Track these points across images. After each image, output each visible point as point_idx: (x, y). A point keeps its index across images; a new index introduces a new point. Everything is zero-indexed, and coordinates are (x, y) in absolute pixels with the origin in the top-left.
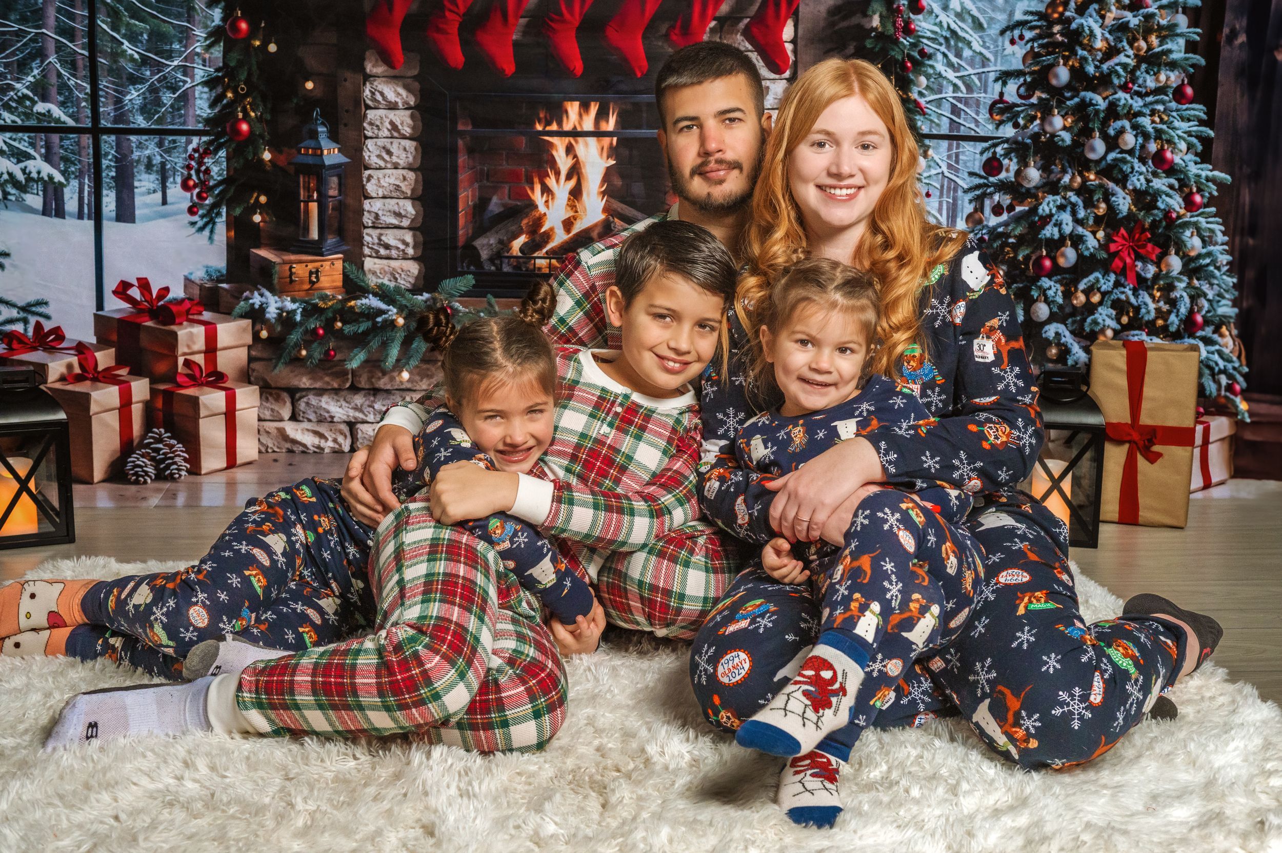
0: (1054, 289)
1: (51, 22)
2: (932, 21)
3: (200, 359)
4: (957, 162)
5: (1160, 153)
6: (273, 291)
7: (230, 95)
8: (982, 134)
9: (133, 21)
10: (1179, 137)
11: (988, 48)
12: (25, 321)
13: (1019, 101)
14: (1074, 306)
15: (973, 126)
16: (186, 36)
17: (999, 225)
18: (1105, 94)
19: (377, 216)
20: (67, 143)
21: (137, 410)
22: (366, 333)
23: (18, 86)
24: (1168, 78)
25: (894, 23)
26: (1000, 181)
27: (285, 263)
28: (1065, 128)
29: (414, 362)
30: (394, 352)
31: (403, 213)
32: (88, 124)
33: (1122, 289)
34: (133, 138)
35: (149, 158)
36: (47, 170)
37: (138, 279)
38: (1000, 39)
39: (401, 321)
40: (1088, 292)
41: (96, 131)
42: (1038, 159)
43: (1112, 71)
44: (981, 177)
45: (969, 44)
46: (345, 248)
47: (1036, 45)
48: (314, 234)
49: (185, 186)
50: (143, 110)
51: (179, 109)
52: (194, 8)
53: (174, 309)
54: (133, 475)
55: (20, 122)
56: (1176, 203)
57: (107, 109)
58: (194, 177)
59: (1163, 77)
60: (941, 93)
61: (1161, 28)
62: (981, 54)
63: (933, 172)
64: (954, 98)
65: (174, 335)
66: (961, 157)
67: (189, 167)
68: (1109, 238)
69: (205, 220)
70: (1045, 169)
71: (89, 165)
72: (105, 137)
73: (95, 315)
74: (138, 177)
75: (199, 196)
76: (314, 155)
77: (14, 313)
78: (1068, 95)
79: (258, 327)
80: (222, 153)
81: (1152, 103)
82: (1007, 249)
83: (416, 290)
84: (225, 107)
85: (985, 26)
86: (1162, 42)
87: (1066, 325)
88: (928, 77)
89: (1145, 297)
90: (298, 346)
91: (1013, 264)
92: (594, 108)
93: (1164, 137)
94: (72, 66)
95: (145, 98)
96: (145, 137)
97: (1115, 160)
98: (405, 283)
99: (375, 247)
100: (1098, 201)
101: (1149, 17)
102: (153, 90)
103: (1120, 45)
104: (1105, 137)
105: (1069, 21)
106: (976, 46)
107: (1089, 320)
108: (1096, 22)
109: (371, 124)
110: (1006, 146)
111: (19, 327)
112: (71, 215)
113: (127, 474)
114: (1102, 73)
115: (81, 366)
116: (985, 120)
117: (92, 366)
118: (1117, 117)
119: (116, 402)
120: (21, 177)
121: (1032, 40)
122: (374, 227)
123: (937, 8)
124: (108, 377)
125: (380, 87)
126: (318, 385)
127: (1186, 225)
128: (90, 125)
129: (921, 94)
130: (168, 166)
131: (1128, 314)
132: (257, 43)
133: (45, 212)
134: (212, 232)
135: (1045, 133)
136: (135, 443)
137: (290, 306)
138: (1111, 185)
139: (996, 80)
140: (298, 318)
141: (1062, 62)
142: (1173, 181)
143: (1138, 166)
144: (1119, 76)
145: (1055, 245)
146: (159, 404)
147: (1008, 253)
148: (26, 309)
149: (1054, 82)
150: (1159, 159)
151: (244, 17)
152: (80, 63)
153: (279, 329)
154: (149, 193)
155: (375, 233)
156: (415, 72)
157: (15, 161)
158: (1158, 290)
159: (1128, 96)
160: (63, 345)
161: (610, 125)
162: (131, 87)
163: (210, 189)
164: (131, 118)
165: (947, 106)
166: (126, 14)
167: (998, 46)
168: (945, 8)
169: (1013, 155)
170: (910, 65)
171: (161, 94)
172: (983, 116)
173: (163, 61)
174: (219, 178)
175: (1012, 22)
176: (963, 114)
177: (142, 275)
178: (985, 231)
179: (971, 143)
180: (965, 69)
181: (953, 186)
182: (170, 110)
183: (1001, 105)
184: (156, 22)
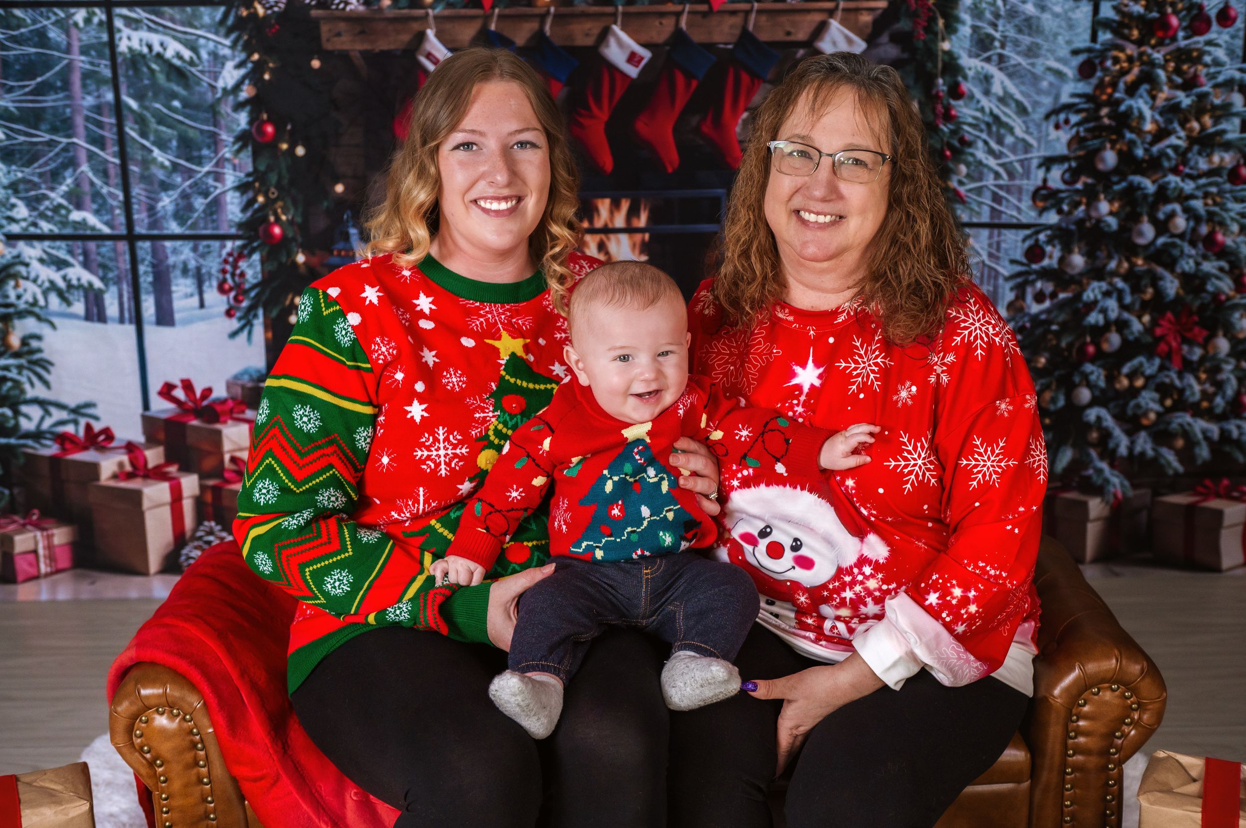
0: (1096, 374)
1: (81, 130)
2: (975, 106)
4: (998, 249)
5: (1212, 234)
7: (261, 199)
8: (1024, 220)
9: (160, 128)
10: (1233, 219)
11: (1031, 134)
12: (76, 423)
13: (1062, 186)
14: (1117, 392)
15: (1015, 213)
16: (214, 142)
17: (1041, 312)
18: (1155, 177)
20: (103, 250)
21: (188, 506)
23: (52, 195)
24: (1222, 159)
25: (934, 110)
26: (1043, 268)
28: (1111, 213)
32: (123, 231)
33: (1166, 373)
34: (168, 244)
35: (185, 264)
36: (86, 277)
37: (182, 381)
38: (1044, 124)
40: (1131, 376)
41: (132, 238)
42: (1082, 245)
43: (1163, 154)
44: (1022, 264)
45: (1011, 130)
47: (1081, 129)
49: (222, 289)
50: (176, 216)
51: (212, 214)
52: (219, 113)
53: (219, 408)
54: (186, 566)
55: (56, 230)
56: (1226, 285)
57: (140, 217)
58: (230, 281)
59: (1216, 159)
60: (980, 179)
61: (1214, 108)
62: (1024, 140)
64: (996, 186)
65: (219, 433)
66: (1003, 245)
67: (224, 271)
68: (1154, 322)
69: (243, 322)
70: (1090, 255)
71: (126, 270)
72: (140, 243)
73: (142, 415)
74: (174, 282)
75: (236, 298)
76: (347, 255)
77: (64, 415)
78: (1115, 179)
80: (256, 257)
81: (1205, 185)
82: (1050, 336)
84: (256, 211)
85: (1030, 109)
86: (1217, 120)
87: (1108, 410)
88: (968, 165)
89: (1191, 380)
91: (1055, 352)
92: (625, 205)
93: (1216, 219)
94: (104, 174)
95: (177, 205)
96: (178, 243)
97: (1165, 245)
100: (1146, 286)
101: (1203, 97)
102: (185, 196)
103: (1170, 127)
104: (1154, 221)
105: (1119, 102)
106: (1019, 132)
107: (1132, 403)
108: (1146, 103)
110: (1049, 232)
111: (70, 429)
112: (113, 320)
113: (182, 566)
114: (1151, 156)
115: (132, 463)
116: (1028, 207)
117: (142, 465)
118: (1167, 200)
119: (167, 497)
120: (62, 284)
121: (1078, 124)
123: (978, 94)
124: (158, 474)
127: (1236, 307)
128: (125, 232)
129: (961, 183)
130: (204, 271)
131: (1171, 396)
132: (285, 146)
133: (88, 317)
134: (250, 333)
135: (1089, 217)
136: (188, 535)
138: (1160, 270)
139: (1040, 166)
141: (1108, 145)
142: (1224, 264)
143: (1188, 249)
144: (1169, 158)
145: (1099, 332)
146: (209, 498)
147: (1051, 340)
148: (77, 411)
149: (1101, 166)
150: (1210, 241)
151: (270, 121)
152: (112, 171)
154: (187, 297)
157: (54, 268)
158: (1205, 372)
159: (1178, 179)
161: (642, 221)
162: (163, 195)
163: (246, 292)
164: (165, 225)
165: (988, 194)
166: (153, 120)
167: (1040, 132)
168: (987, 92)
169: (1056, 242)
170: (948, 153)
171: (192, 200)
172: (1026, 204)
173: (194, 167)
174: (254, 281)
175: (1058, 106)
176: (1004, 202)
177: (185, 377)
178: (1026, 319)
179: (1013, 231)
180: (1007, 156)
181: (993, 274)
182: (202, 215)
183: (1044, 192)
184: (183, 127)
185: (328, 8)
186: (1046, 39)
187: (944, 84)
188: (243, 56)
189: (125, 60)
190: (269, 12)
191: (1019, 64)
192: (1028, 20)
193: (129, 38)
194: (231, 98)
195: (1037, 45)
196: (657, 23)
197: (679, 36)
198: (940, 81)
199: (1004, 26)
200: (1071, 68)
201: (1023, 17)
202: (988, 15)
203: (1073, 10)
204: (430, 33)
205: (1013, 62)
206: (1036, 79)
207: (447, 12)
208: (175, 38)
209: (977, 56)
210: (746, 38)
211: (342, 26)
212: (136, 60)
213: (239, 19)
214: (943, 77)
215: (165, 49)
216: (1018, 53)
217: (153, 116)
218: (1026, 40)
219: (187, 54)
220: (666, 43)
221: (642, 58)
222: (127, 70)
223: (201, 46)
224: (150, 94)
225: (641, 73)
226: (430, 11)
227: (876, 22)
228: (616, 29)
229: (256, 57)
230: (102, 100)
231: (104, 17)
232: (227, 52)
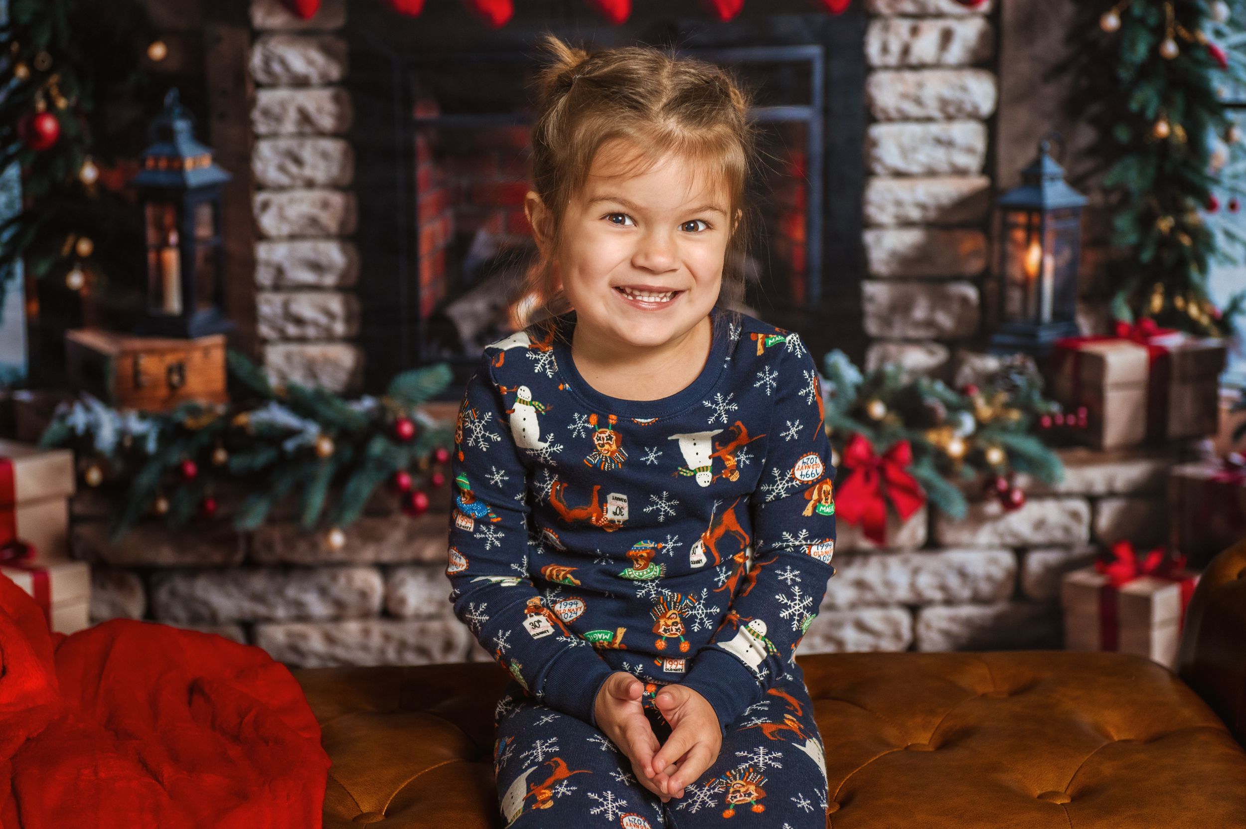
6: (108, 401)
7: (22, 72)
19: (280, 271)
22: (268, 469)
27: (124, 354)
29: (351, 516)
30: (317, 499)
31: (324, 261)
39: (326, 447)
46: (228, 324)
48: (174, 304)
76: (170, 169)
79: (83, 463)
80: (13, 171)
83: (351, 393)
90: (152, 495)
98: (332, 381)
99: (280, 322)
109: (266, 113)
122: (277, 287)
125: (279, 51)
126: (189, 559)
129: (1219, 34)
137: (136, 426)
140: (151, 446)
153: (118, 466)
155: (277, 299)
156: (337, 22)
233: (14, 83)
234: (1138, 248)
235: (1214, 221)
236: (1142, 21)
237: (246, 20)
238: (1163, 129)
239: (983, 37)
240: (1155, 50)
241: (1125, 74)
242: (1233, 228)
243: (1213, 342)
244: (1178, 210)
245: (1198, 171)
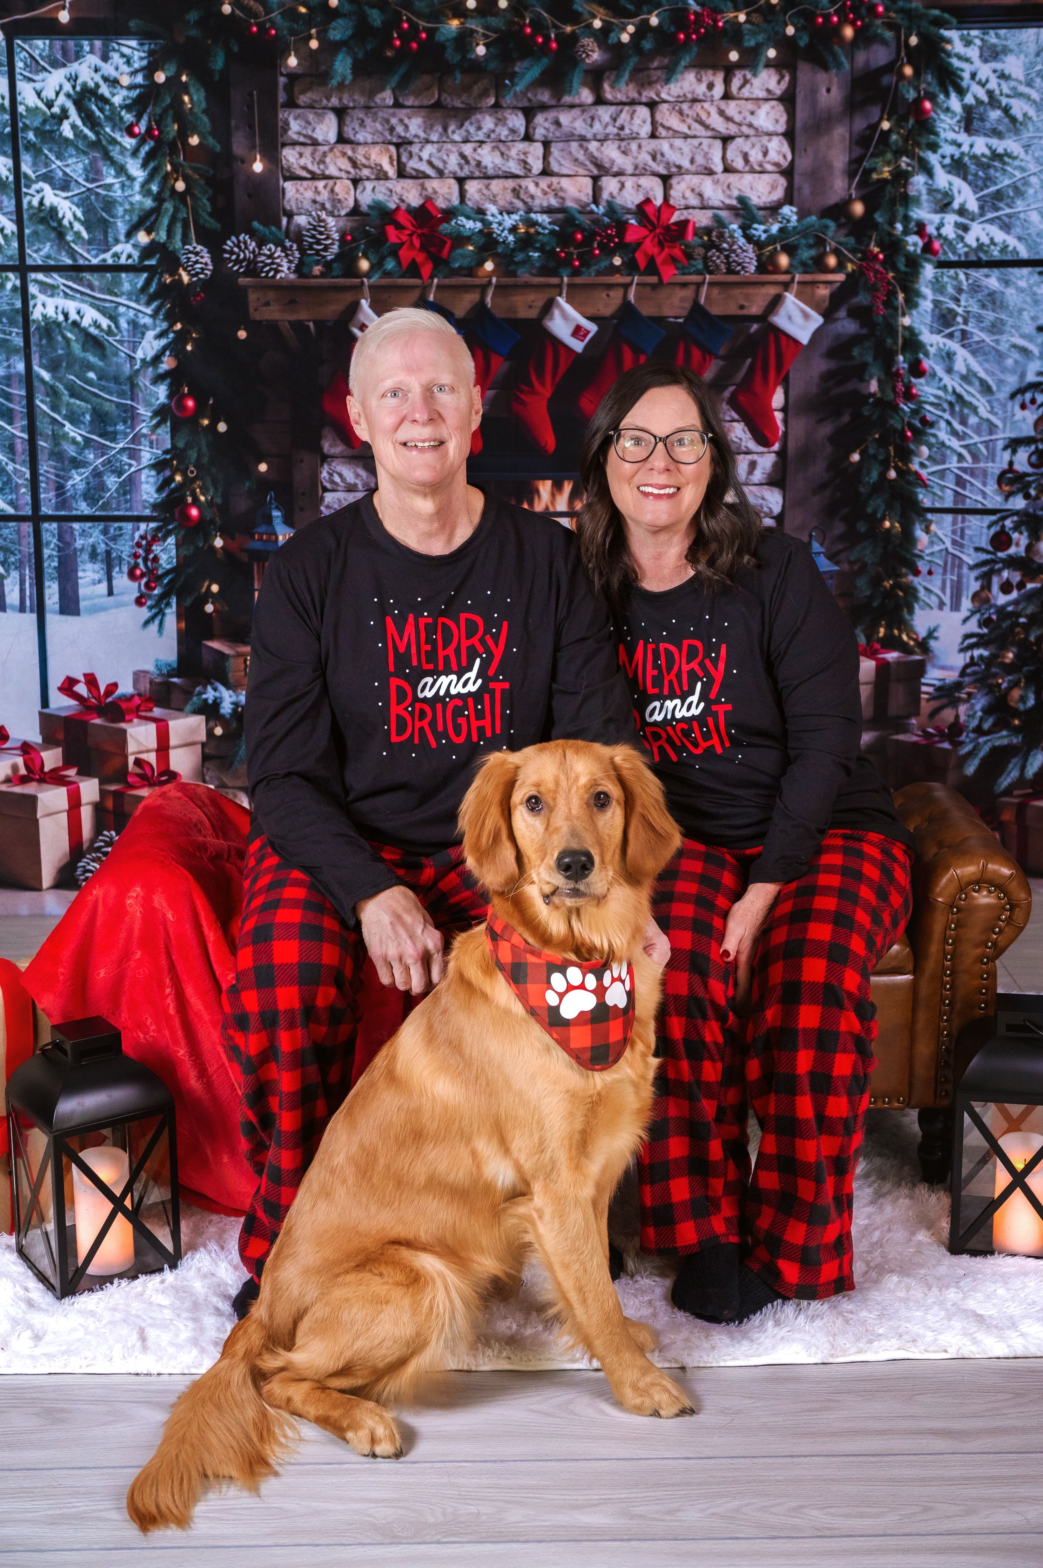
2: (936, 385)
3: (152, 758)
4: (962, 536)
6: (228, 686)
7: (178, 478)
8: (990, 506)
9: (72, 400)
11: (996, 414)
13: (1030, 470)
15: (979, 498)
16: (130, 416)
17: (1009, 604)
20: (6, 532)
21: (86, 814)
25: (894, 389)
26: (1010, 556)
27: (239, 655)
32: (28, 511)
34: (76, 526)
35: (94, 547)
37: (85, 675)
38: (1010, 404)
41: (37, 519)
44: (987, 552)
45: (975, 410)
49: (132, 576)
50: (86, 496)
51: (125, 494)
52: (137, 386)
53: (124, 706)
54: (83, 880)
57: (47, 496)
58: (142, 566)
60: (944, 463)
62: (988, 420)
63: (936, 548)
64: (959, 468)
65: (124, 732)
66: (967, 532)
69: (154, 611)
71: (30, 554)
72: (46, 525)
73: (40, 713)
74: (82, 567)
75: (147, 585)
76: (269, 540)
79: (212, 724)
80: (171, 540)
82: (1018, 630)
84: (172, 491)
85: (994, 388)
88: (930, 446)
91: (1023, 646)
92: (568, 487)
94: (11, 450)
95: (88, 483)
96: (87, 525)
102: (97, 474)
106: (983, 412)
110: (1015, 518)
112: (13, 608)
113: (78, 880)
115: (27, 766)
116: (993, 491)
117: (38, 768)
119: (63, 803)
123: (940, 371)
124: (55, 778)
125: (339, 468)
128: (30, 513)
129: (922, 465)
130: (114, 555)
132: (206, 422)
134: (161, 623)
136: (85, 846)
139: (1005, 448)
146: (110, 804)
147: (1018, 633)
151: (190, 395)
152: (19, 447)
153: (234, 724)
154: (94, 584)
160: (6, 746)
162: (73, 471)
163: (160, 578)
164: (74, 505)
165: (951, 477)
166: (66, 392)
167: (1006, 412)
168: (949, 370)
169: (1023, 528)
170: (909, 434)
171: (105, 478)
172: (991, 488)
173: (108, 443)
174: (169, 567)
175: (1024, 385)
176: (968, 485)
177: (88, 671)
178: (992, 611)
179: (978, 517)
180: (971, 438)
181: (957, 563)
182: (115, 495)
183: (1010, 475)
184: (99, 400)
185: (258, 276)
186: (1011, 316)
187: (904, 361)
188: (165, 325)
189: (38, 328)
190: (194, 279)
191: (983, 341)
192: (992, 294)
193: (44, 305)
194: (150, 369)
195: (1002, 320)
196: (604, 295)
197: (626, 308)
198: (901, 358)
199: (967, 301)
200: (1036, 345)
201: (986, 292)
202: (950, 290)
203: (1038, 285)
204: (365, 304)
205: (976, 339)
206: (1001, 356)
207: (385, 281)
208: (93, 305)
209: (940, 332)
210: (697, 310)
211: (271, 295)
212: (49, 328)
213: (162, 286)
214: (902, 354)
215: (82, 318)
216: (982, 329)
217: (66, 388)
218: (990, 316)
219: (105, 323)
220: (613, 317)
221: (588, 332)
222: (40, 340)
223: (120, 315)
224: (64, 365)
225: (586, 347)
226: (365, 280)
227: (832, 296)
228: (561, 300)
229: (179, 326)
230: (12, 371)
231: (18, 283)
232: (147, 320)
233: (173, 485)
234: (871, 598)
235: (916, 581)
236: (874, 457)
237: (317, 449)
238: (887, 524)
239: (775, 465)
240: (883, 475)
241: (862, 489)
242: (930, 587)
243: (918, 657)
244: (897, 575)
245: (908, 551)
